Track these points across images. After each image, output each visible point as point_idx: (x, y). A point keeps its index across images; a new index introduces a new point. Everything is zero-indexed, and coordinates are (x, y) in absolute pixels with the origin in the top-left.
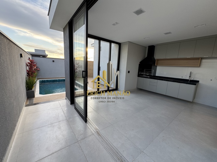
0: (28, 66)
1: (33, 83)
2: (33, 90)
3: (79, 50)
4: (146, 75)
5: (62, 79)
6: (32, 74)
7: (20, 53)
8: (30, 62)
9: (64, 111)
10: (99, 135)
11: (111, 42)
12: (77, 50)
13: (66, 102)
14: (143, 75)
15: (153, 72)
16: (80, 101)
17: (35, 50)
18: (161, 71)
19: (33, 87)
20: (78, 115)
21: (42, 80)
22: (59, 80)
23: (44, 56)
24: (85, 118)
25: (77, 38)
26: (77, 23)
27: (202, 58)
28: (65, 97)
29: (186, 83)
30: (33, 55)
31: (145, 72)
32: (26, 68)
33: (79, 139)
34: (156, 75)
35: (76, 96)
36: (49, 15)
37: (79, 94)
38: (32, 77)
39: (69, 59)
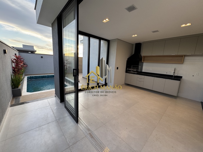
0: (13, 62)
1: (20, 81)
2: (19, 88)
3: (69, 46)
4: (134, 71)
5: (51, 75)
6: (18, 71)
7: (3, 49)
8: (16, 58)
9: (53, 111)
10: (92, 137)
11: (100, 39)
12: (66, 46)
13: (56, 100)
14: (130, 71)
15: (140, 68)
16: (70, 98)
17: (23, 45)
18: (147, 67)
19: (19, 85)
20: (69, 114)
21: (30, 77)
22: (48, 76)
23: (33, 52)
24: (76, 118)
25: (67, 34)
26: (67, 18)
27: (185, 56)
28: (54, 95)
29: (171, 79)
30: (20, 51)
31: (132, 68)
32: (12, 64)
33: (71, 144)
34: (143, 71)
35: (66, 93)
36: (36, 9)
37: (70, 91)
38: (18, 74)
39: (58, 56)
